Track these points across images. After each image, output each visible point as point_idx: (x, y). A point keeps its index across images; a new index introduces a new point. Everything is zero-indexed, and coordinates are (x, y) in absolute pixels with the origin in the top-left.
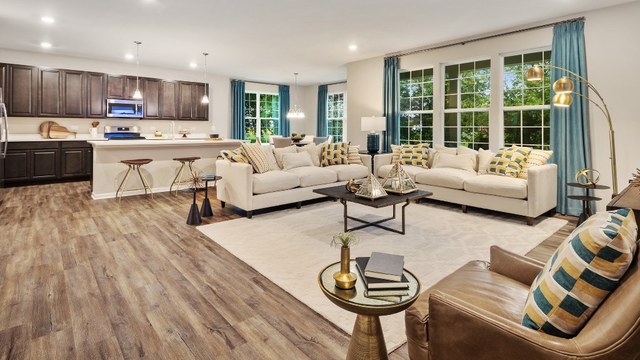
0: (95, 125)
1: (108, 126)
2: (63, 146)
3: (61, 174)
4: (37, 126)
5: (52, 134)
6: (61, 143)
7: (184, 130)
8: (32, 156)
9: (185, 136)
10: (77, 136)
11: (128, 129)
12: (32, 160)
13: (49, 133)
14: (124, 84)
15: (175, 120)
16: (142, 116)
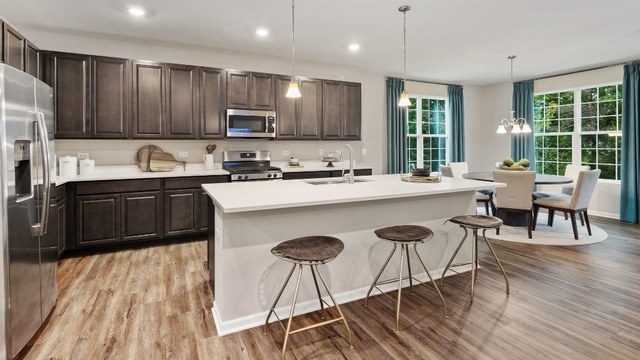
0: (210, 150)
1: (227, 151)
2: (168, 186)
3: (164, 231)
4: (133, 153)
5: (153, 165)
6: (163, 180)
7: (330, 156)
8: (123, 203)
9: (330, 165)
10: (187, 166)
11: (254, 155)
12: (123, 209)
13: (149, 163)
14: (249, 86)
15: (318, 140)
16: (274, 135)
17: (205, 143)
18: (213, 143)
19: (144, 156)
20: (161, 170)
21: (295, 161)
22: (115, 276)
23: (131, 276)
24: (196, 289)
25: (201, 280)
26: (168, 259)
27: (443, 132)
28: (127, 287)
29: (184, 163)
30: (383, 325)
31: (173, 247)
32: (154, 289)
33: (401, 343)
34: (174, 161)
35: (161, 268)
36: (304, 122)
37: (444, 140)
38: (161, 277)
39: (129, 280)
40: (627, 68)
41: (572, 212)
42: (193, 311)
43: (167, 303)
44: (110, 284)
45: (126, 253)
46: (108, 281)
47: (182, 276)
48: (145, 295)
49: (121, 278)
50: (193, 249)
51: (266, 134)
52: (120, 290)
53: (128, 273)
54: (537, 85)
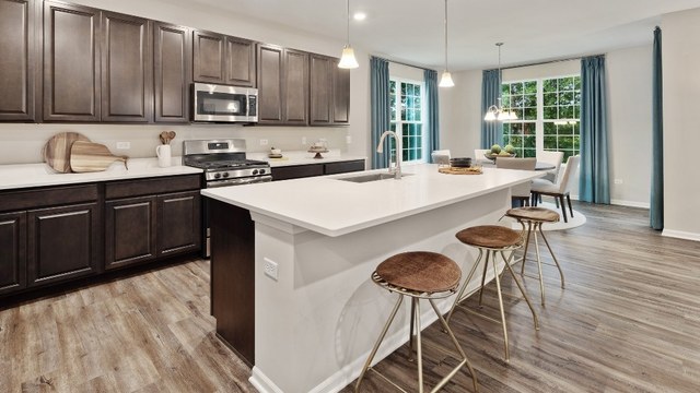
0: (166, 139)
3: (104, 262)
4: (40, 144)
5: (75, 162)
6: (103, 185)
7: (318, 145)
8: (33, 226)
9: (318, 156)
10: (130, 163)
11: (225, 146)
12: (32, 235)
13: (68, 158)
14: (223, 53)
15: (305, 125)
16: (255, 119)
17: (157, 130)
18: (170, 129)
19: (60, 149)
20: (90, 171)
21: (277, 152)
22: (39, 352)
23: (72, 346)
24: (201, 349)
25: (201, 333)
26: (122, 305)
27: (418, 118)
28: (75, 368)
29: (126, 158)
30: (484, 353)
31: (119, 285)
32: (127, 363)
33: (524, 375)
34: (109, 154)
35: (120, 323)
36: (289, 105)
37: (419, 126)
38: (128, 337)
39: (71, 354)
40: (583, 62)
41: (561, 196)
42: (221, 388)
43: (166, 383)
44: (38, 369)
45: (39, 306)
46: (30, 365)
47: (166, 333)
48: (118, 379)
49: (53, 353)
50: (155, 283)
51: (247, 119)
52: (64, 377)
53: (63, 343)
54: (505, 73)
